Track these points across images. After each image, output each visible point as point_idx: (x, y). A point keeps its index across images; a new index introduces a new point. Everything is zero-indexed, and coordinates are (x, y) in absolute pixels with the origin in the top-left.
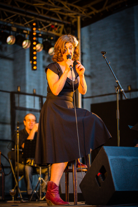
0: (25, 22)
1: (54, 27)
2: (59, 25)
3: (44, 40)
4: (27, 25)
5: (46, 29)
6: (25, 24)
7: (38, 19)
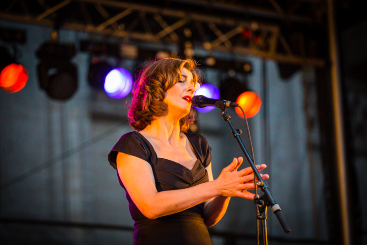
0: (162, 29)
1: (250, 35)
2: (265, 28)
3: (224, 76)
4: (168, 35)
5: (228, 45)
6: (163, 34)
7: (198, 17)
